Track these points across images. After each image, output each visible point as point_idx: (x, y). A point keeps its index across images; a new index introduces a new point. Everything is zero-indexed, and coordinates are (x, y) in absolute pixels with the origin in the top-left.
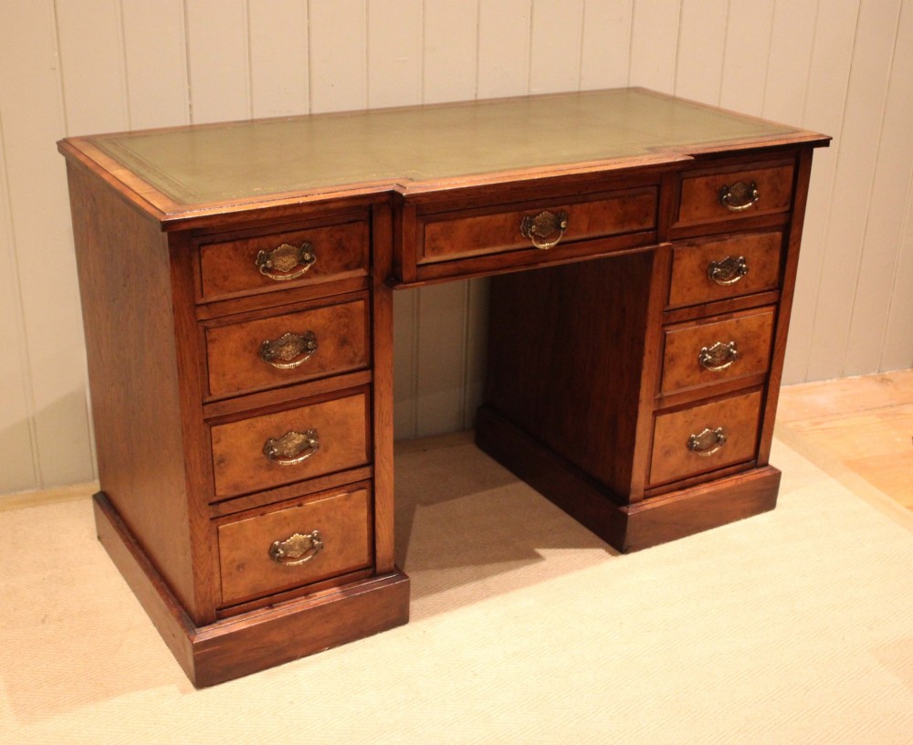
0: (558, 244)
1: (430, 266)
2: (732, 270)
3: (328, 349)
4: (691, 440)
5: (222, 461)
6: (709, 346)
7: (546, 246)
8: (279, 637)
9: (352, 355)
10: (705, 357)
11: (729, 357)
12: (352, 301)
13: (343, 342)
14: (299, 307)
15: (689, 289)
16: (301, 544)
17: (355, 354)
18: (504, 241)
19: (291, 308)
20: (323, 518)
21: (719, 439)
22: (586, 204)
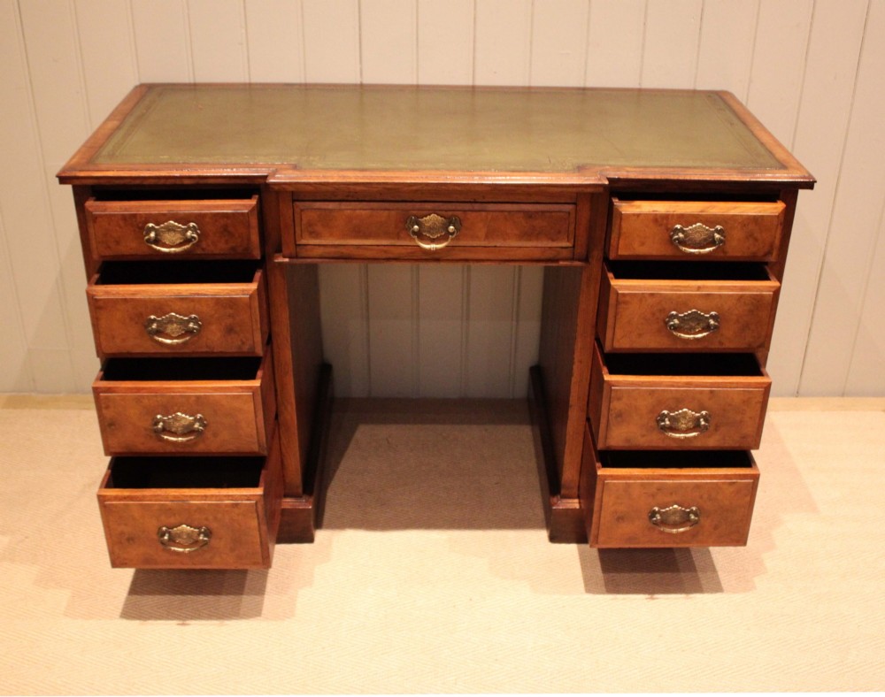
2: (698, 324)
3: (214, 334)
4: (653, 514)
6: (671, 410)
7: (431, 246)
9: (240, 343)
10: (664, 421)
11: (697, 427)
13: (230, 330)
15: (640, 335)
17: (243, 343)
21: (689, 520)
22: (484, 213)
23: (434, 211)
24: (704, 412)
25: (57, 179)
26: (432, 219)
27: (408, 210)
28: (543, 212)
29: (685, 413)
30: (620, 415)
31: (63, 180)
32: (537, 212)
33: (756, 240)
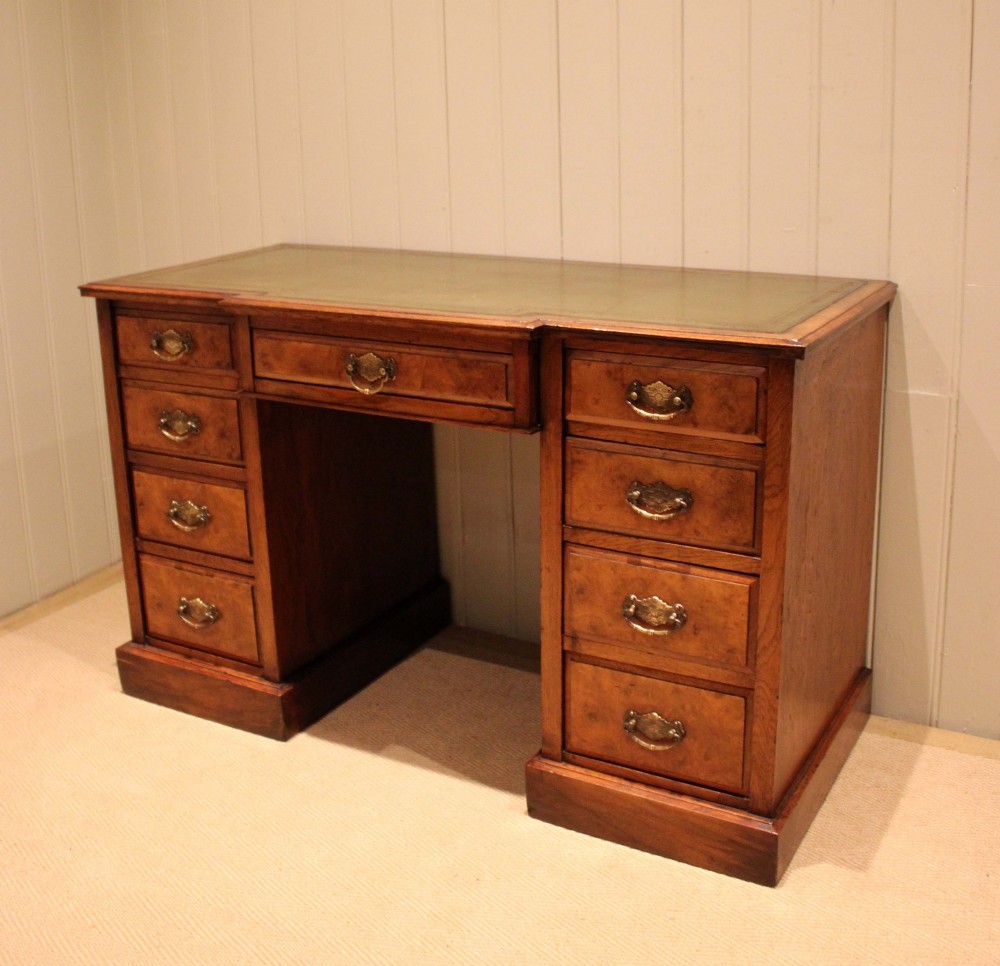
0: (378, 393)
1: (265, 381)
2: (666, 501)
3: (210, 437)
4: (629, 718)
5: (141, 504)
7: (367, 391)
8: (176, 683)
9: (230, 450)
10: (629, 607)
12: (228, 398)
13: (222, 435)
14: (190, 390)
16: (202, 610)
17: (233, 450)
18: (331, 374)
19: (183, 388)
20: (218, 595)
22: (418, 357)
23: (372, 350)
24: (678, 606)
25: (79, 292)
26: (370, 358)
27: (347, 347)
28: (478, 361)
29: (655, 601)
30: (581, 591)
31: (85, 291)
32: (471, 361)
33: (731, 409)
